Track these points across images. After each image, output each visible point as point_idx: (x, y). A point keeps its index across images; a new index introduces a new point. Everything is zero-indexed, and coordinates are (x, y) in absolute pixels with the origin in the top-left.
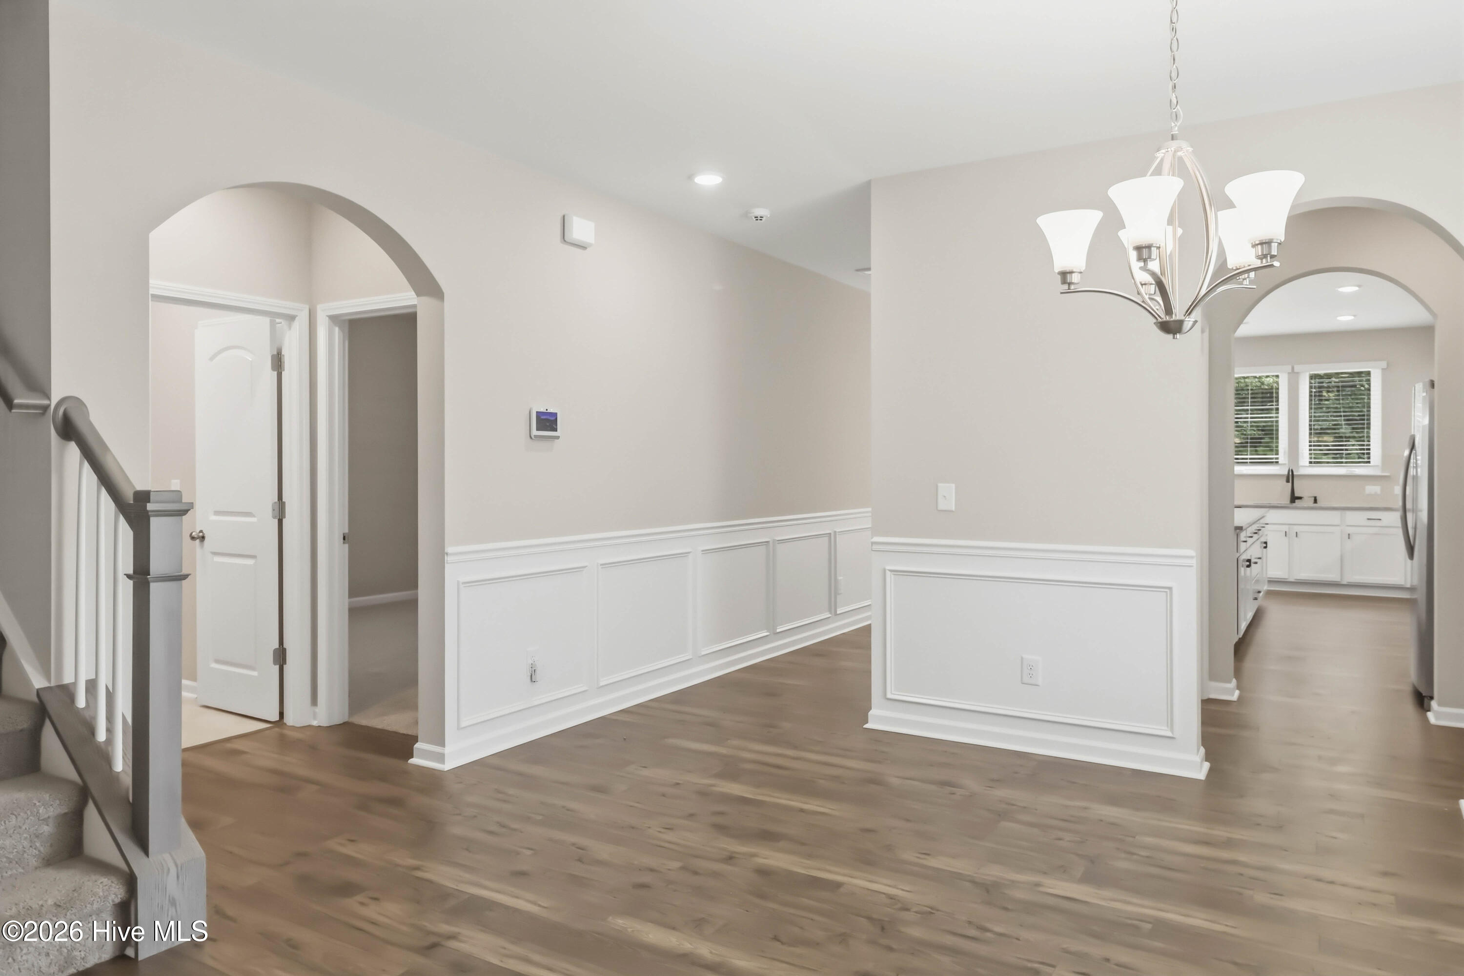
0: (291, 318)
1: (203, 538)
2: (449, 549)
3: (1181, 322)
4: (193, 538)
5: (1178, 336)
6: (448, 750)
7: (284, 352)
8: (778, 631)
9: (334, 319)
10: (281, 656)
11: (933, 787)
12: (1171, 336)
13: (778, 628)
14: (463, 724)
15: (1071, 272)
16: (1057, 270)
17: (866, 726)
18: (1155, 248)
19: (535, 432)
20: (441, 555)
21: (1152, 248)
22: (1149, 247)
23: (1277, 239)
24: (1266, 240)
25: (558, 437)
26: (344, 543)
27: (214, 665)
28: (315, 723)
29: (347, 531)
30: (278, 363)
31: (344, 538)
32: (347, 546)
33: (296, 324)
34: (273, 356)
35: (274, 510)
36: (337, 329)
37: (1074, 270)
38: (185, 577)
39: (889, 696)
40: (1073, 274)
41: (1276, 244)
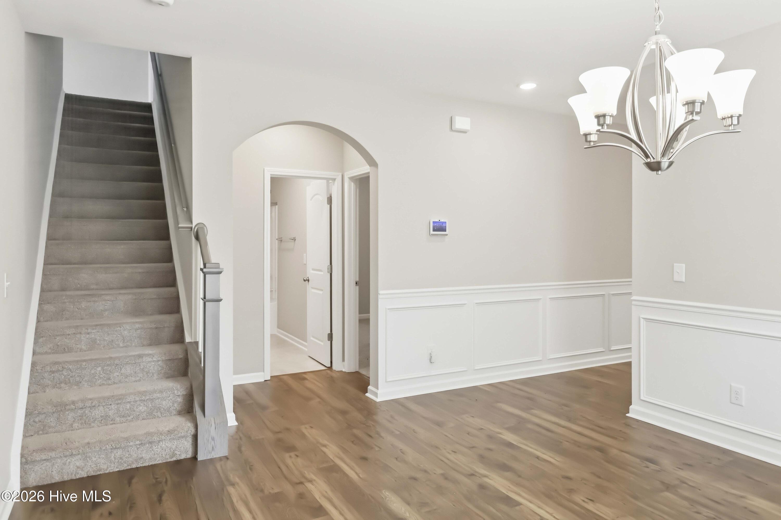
0: (334, 180)
1: (308, 280)
2: (381, 292)
3: (659, 163)
4: (305, 280)
5: (660, 172)
6: (379, 392)
7: (332, 196)
8: (612, 349)
9: (352, 179)
10: (330, 337)
11: (638, 460)
12: (655, 172)
13: (612, 347)
14: (388, 380)
15: (590, 134)
16: (582, 133)
17: (627, 415)
18: (609, 117)
19: (432, 232)
20: (377, 294)
21: (607, 117)
22: (604, 116)
23: (699, 100)
24: (690, 101)
25: (447, 235)
26: (356, 286)
27: (312, 338)
28: (344, 370)
29: (358, 280)
30: (330, 200)
31: (356, 283)
32: (358, 287)
33: (336, 182)
34: (328, 198)
35: (328, 269)
36: (353, 183)
37: (591, 133)
38: (220, 300)
39: (642, 398)
40: (591, 135)
41: (699, 104)
